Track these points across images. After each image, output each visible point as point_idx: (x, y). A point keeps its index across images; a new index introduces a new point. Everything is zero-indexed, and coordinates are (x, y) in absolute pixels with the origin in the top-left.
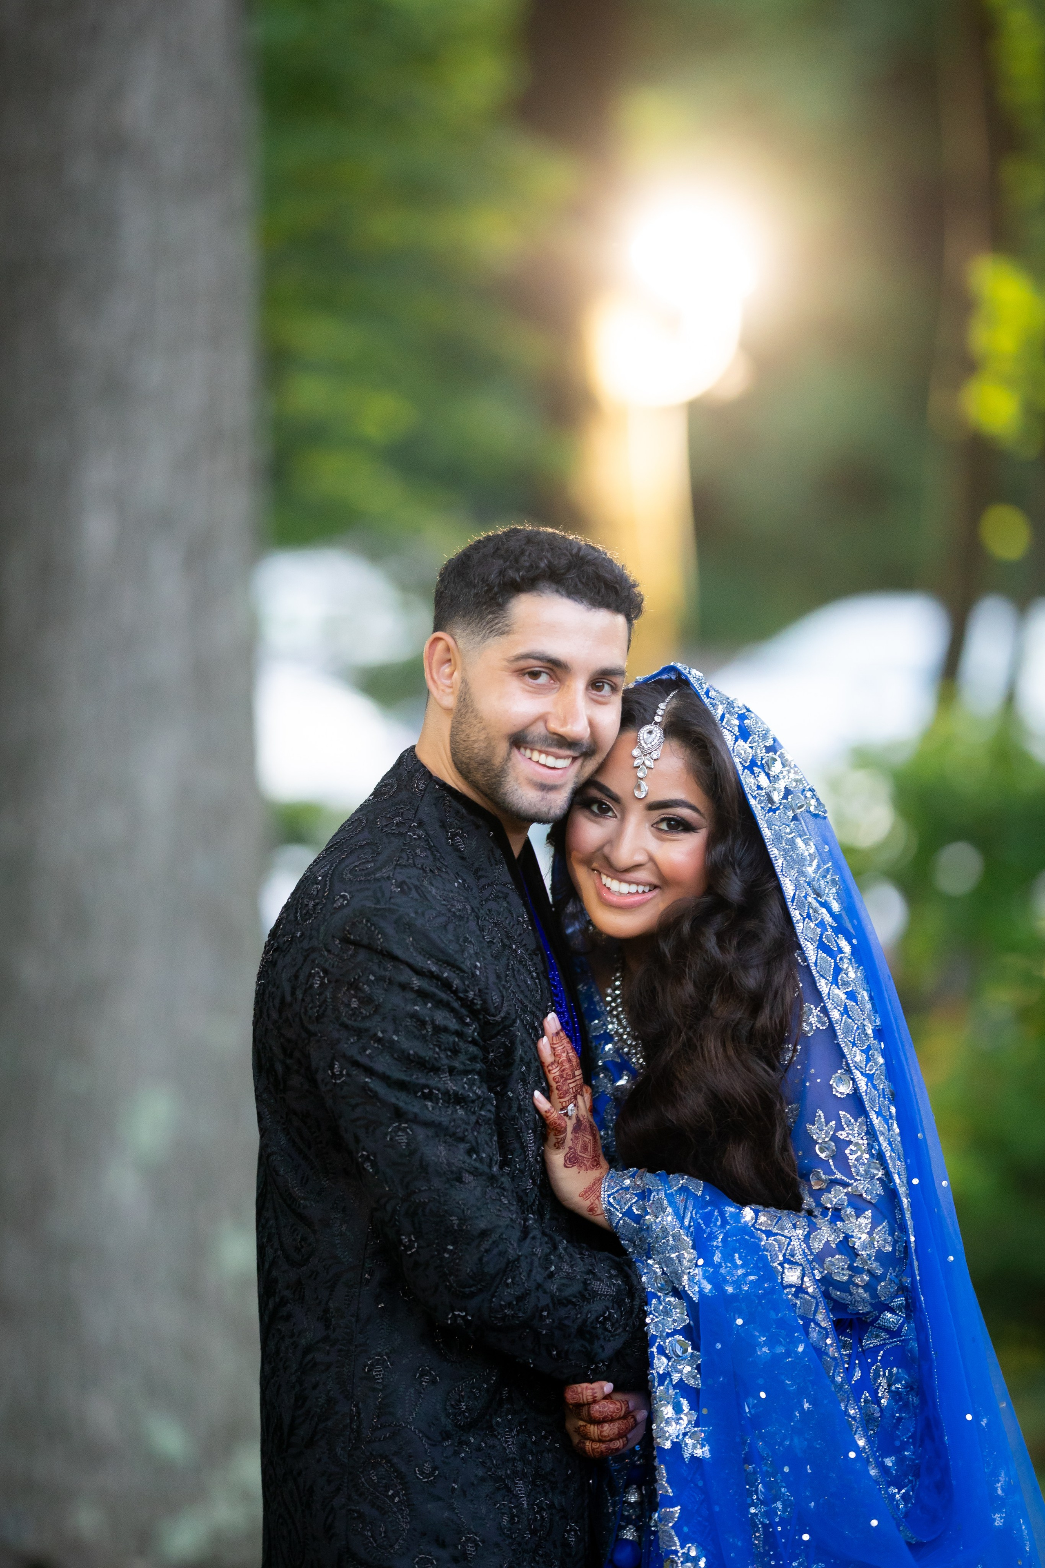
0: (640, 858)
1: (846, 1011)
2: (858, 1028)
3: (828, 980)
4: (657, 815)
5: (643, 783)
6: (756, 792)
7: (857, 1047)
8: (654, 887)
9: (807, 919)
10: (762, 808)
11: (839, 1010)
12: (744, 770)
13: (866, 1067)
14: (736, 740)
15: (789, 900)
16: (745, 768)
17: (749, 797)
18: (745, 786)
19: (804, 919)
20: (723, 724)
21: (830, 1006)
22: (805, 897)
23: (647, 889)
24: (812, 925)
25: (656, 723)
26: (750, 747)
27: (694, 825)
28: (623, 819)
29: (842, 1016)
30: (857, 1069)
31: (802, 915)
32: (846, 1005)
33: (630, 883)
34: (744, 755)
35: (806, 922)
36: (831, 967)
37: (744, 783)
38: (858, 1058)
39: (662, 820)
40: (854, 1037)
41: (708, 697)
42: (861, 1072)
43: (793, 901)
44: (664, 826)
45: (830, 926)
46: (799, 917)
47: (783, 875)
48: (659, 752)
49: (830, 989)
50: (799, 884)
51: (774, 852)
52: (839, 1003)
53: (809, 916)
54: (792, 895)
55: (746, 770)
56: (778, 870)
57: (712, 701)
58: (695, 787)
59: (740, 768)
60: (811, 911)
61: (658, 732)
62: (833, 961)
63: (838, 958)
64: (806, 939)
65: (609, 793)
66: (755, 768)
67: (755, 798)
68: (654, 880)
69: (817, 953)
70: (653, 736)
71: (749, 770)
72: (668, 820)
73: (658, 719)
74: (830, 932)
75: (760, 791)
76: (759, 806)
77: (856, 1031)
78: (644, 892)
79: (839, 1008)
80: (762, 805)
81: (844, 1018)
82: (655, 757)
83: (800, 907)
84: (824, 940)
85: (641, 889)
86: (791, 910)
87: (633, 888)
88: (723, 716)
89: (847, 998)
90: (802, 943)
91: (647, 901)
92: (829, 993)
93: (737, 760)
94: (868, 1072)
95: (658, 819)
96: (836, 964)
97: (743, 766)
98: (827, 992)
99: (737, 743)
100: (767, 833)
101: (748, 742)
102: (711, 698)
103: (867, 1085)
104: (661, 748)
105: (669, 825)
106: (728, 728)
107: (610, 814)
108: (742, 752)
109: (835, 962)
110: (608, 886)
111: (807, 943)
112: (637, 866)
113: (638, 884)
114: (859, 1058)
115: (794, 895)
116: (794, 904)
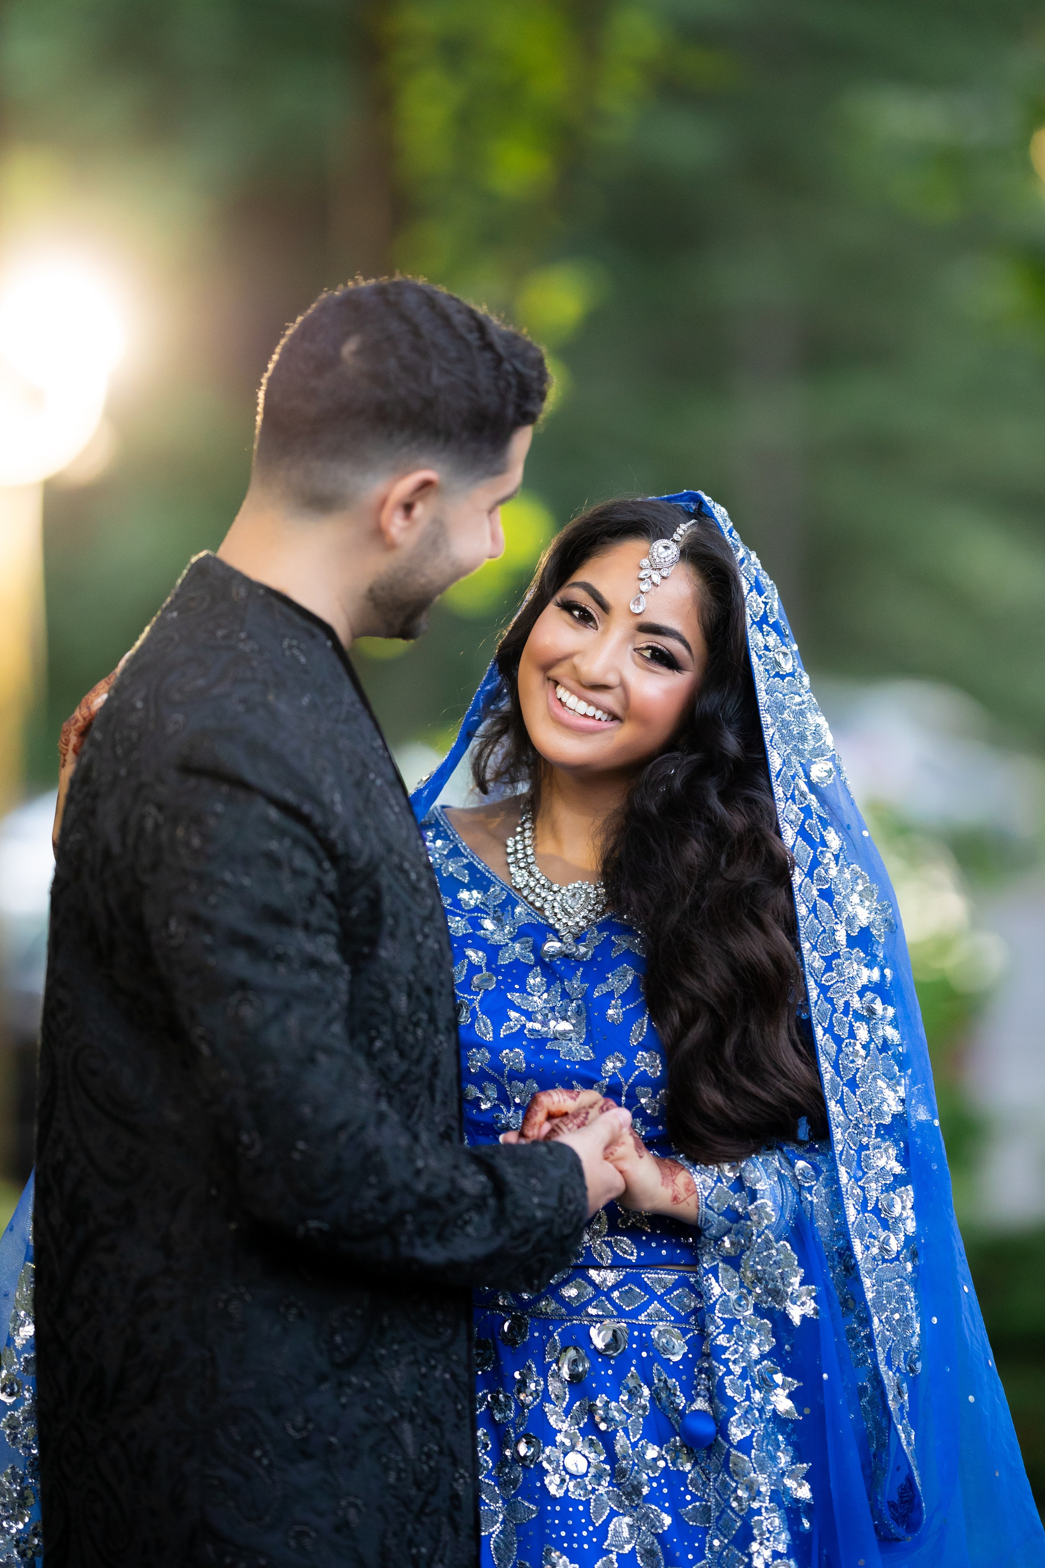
0: (612, 679)
1: (814, 910)
2: (824, 931)
3: (803, 871)
4: (645, 640)
5: (643, 599)
6: (763, 652)
7: (818, 952)
8: (614, 717)
9: (790, 800)
10: (767, 670)
11: (807, 906)
12: (752, 624)
13: (822, 977)
14: (751, 591)
15: (773, 775)
16: (754, 623)
17: (753, 655)
18: (750, 641)
19: (787, 799)
20: (742, 569)
21: (799, 899)
22: (793, 777)
23: (604, 717)
24: (795, 808)
25: (674, 541)
26: (763, 602)
27: (681, 664)
28: (605, 632)
29: (810, 914)
30: (812, 976)
31: (785, 795)
32: (815, 904)
33: (590, 703)
34: (755, 609)
35: (788, 803)
36: (809, 857)
37: (750, 637)
38: (816, 964)
39: (648, 648)
40: (817, 941)
41: (731, 536)
42: (816, 981)
43: (778, 776)
44: (647, 653)
45: (817, 814)
46: (782, 795)
47: (771, 745)
48: (670, 570)
49: (803, 881)
50: (790, 762)
51: (766, 718)
52: (809, 899)
53: (793, 797)
54: (778, 769)
55: (755, 626)
56: (767, 739)
57: (733, 541)
58: (695, 622)
59: (749, 621)
60: (797, 792)
61: (674, 550)
62: (812, 851)
63: (819, 851)
64: (786, 821)
65: (599, 599)
66: (764, 626)
67: (760, 657)
68: (617, 709)
69: (796, 839)
70: (669, 552)
71: (757, 626)
72: (654, 650)
73: (676, 537)
74: (815, 821)
75: (768, 653)
76: (762, 668)
77: (821, 934)
78: (600, 720)
79: (807, 904)
80: (767, 668)
81: (811, 916)
82: (665, 574)
83: (786, 785)
84: (806, 826)
85: (599, 714)
86: (774, 784)
87: (591, 711)
88: (742, 561)
89: (818, 896)
90: (780, 823)
91: (602, 730)
92: (801, 885)
93: (748, 611)
94: (823, 982)
95: (644, 645)
96: (815, 857)
97: (752, 620)
98: (799, 883)
99: (751, 594)
100: (763, 698)
101: (763, 597)
102: (733, 538)
103: (818, 996)
104: (673, 567)
105: (652, 655)
106: (746, 574)
107: (591, 624)
108: (755, 605)
109: (815, 853)
110: (563, 700)
111: (786, 824)
112: (603, 687)
113: (598, 708)
114: (819, 964)
115: (781, 770)
116: (779, 780)
